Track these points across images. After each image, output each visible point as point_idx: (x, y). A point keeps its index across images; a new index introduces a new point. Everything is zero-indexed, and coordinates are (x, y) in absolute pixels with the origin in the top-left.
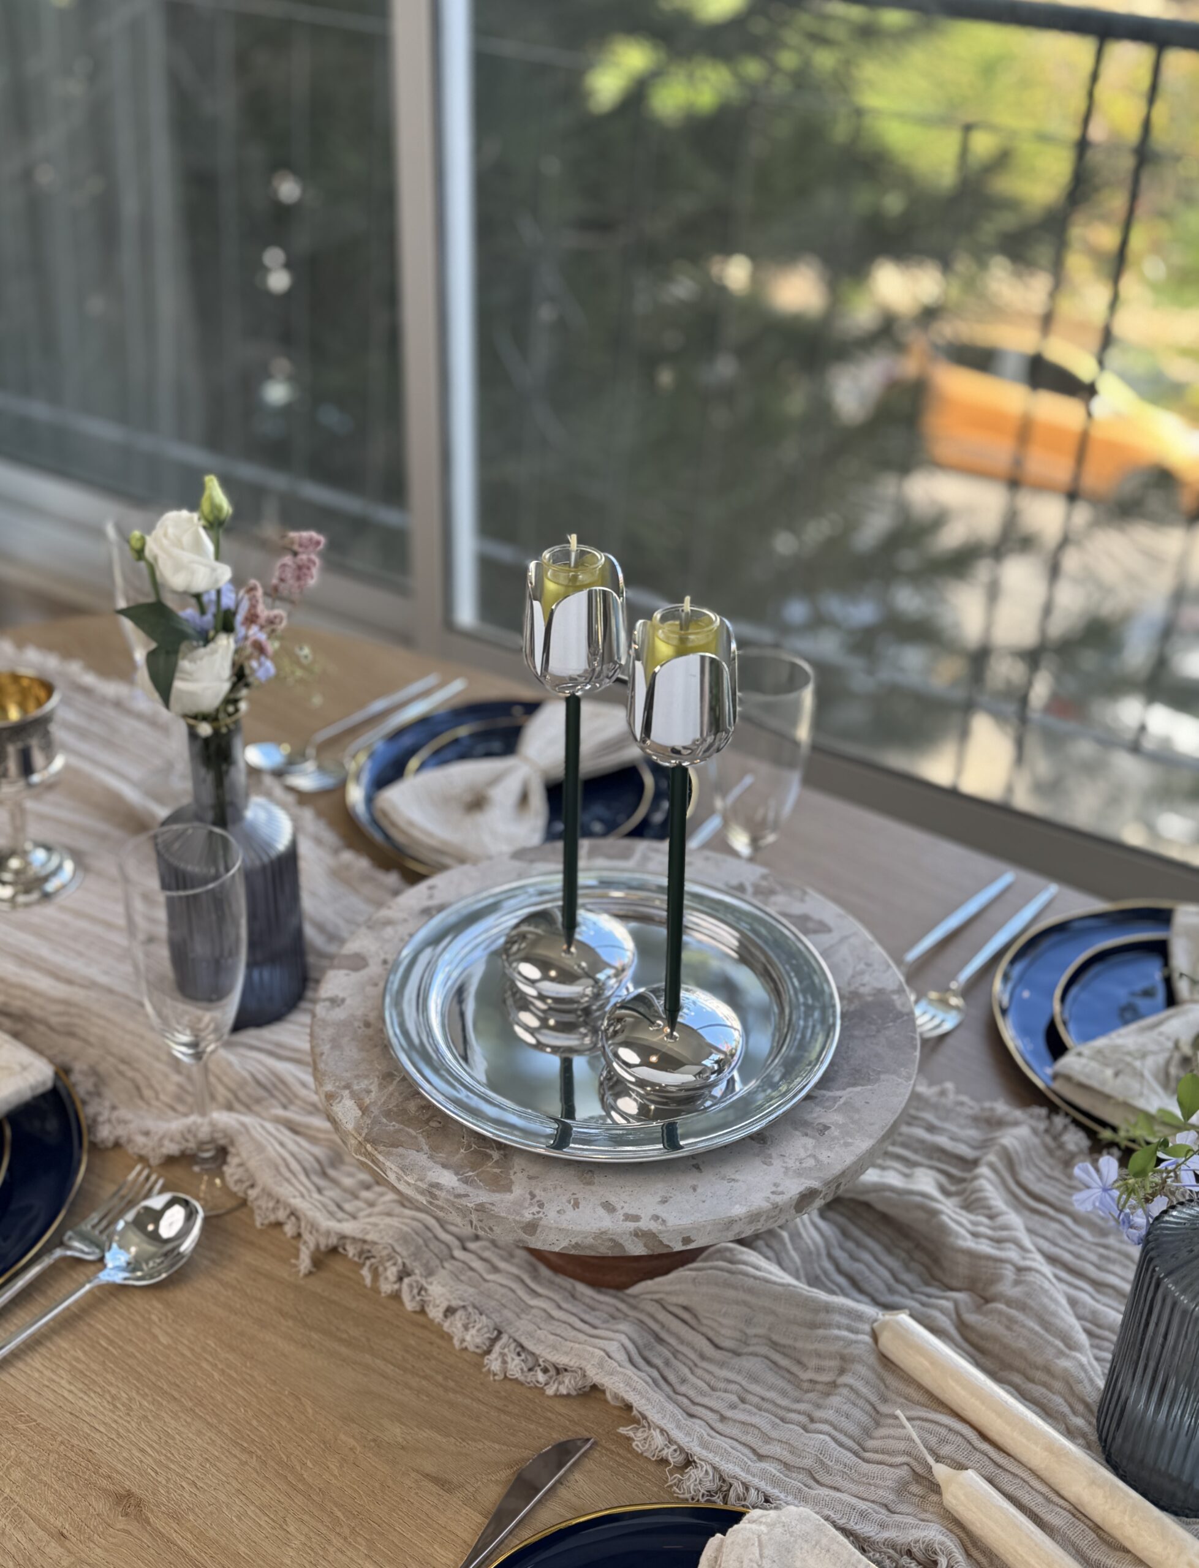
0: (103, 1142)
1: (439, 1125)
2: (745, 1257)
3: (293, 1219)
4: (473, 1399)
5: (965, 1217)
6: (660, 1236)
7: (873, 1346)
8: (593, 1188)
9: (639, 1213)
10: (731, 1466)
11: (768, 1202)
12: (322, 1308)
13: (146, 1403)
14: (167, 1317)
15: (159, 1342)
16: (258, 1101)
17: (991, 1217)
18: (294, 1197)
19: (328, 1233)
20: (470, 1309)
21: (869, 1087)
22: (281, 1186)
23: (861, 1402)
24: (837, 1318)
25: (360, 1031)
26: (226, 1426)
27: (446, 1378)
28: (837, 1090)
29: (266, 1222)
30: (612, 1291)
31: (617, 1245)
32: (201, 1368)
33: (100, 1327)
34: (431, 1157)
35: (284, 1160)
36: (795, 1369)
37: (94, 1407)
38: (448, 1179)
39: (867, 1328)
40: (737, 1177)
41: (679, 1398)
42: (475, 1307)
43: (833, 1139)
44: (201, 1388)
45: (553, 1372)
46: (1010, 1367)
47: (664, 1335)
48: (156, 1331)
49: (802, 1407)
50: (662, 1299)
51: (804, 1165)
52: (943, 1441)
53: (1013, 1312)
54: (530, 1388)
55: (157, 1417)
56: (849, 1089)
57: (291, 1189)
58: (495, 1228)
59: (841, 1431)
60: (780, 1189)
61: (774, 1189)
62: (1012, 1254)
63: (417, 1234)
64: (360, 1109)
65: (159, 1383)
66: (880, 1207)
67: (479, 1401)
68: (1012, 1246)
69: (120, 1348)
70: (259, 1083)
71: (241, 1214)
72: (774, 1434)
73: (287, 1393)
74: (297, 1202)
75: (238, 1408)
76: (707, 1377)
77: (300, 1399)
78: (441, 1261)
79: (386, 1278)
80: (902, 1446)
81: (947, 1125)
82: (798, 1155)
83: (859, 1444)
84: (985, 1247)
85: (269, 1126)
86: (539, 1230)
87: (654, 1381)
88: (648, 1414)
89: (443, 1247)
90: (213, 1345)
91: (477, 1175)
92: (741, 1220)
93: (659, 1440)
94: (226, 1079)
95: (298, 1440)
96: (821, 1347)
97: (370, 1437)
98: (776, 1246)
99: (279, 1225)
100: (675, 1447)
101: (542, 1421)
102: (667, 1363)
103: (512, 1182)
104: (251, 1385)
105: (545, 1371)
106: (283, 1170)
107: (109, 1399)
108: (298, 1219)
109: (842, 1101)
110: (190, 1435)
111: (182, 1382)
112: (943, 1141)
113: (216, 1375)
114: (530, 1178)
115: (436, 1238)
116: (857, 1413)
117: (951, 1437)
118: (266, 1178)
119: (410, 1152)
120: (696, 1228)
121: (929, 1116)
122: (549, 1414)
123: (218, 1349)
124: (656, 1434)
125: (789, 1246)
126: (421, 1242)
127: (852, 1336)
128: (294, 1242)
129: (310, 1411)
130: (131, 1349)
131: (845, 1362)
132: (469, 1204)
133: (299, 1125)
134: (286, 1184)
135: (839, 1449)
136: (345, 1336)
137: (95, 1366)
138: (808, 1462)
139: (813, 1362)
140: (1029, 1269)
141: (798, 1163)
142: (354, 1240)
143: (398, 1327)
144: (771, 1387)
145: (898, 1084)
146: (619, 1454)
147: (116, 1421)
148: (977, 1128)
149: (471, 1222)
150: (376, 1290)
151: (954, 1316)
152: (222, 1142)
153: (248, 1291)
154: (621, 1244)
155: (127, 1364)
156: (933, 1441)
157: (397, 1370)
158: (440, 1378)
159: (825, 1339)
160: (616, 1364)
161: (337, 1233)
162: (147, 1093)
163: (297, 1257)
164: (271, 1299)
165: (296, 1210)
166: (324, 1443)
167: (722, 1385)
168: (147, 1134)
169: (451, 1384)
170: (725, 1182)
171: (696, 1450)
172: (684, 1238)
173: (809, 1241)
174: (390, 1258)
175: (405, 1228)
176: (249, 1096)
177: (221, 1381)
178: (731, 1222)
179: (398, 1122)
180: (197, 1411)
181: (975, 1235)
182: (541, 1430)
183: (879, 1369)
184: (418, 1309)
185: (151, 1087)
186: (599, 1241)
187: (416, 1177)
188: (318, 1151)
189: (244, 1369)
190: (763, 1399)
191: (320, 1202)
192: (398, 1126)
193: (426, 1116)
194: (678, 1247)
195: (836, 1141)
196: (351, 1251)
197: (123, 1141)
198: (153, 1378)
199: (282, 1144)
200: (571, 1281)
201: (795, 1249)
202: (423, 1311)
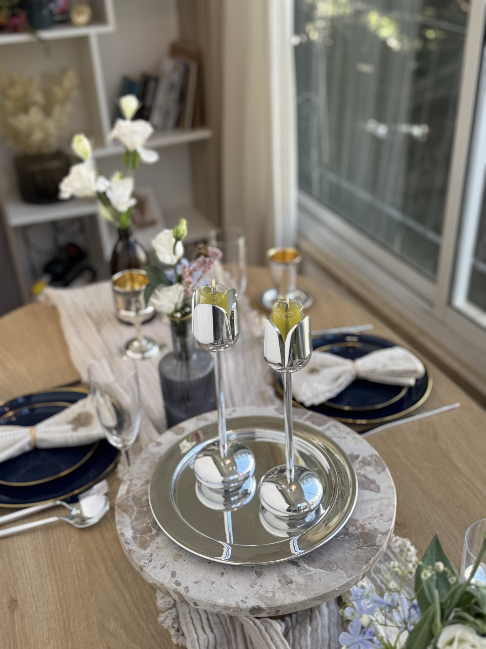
1: (146, 510)
6: (184, 597)
8: (176, 563)
9: (182, 582)
13: (46, 570)
14: (77, 541)
15: (67, 550)
26: (62, 592)
27: (145, 613)
32: (72, 567)
33: (55, 535)
34: (132, 522)
37: (31, 564)
38: (129, 534)
40: (234, 586)
44: (66, 574)
48: (70, 545)
55: (45, 577)
56: (318, 569)
58: (132, 562)
60: (246, 600)
64: (127, 491)
65: (56, 566)
69: (55, 546)
73: (90, 590)
75: (71, 587)
77: (92, 595)
82: (268, 589)
86: (145, 571)
90: (82, 560)
91: (140, 537)
95: (79, 610)
97: (102, 622)
103: (149, 546)
104: (82, 581)
107: (37, 563)
110: (50, 589)
111: (63, 569)
114: (157, 547)
119: (127, 517)
129: (92, 601)
130: (57, 548)
132: (127, 548)
137: (42, 549)
141: (264, 592)
147: (33, 572)
154: (169, 592)
155: (52, 553)
157: (131, 601)
166: (87, 616)
172: (194, 602)
177: (74, 574)
178: (214, 606)
179: (134, 502)
180: (59, 581)
186: (162, 587)
189: (85, 574)
193: (145, 505)
195: (290, 590)
198: (55, 562)
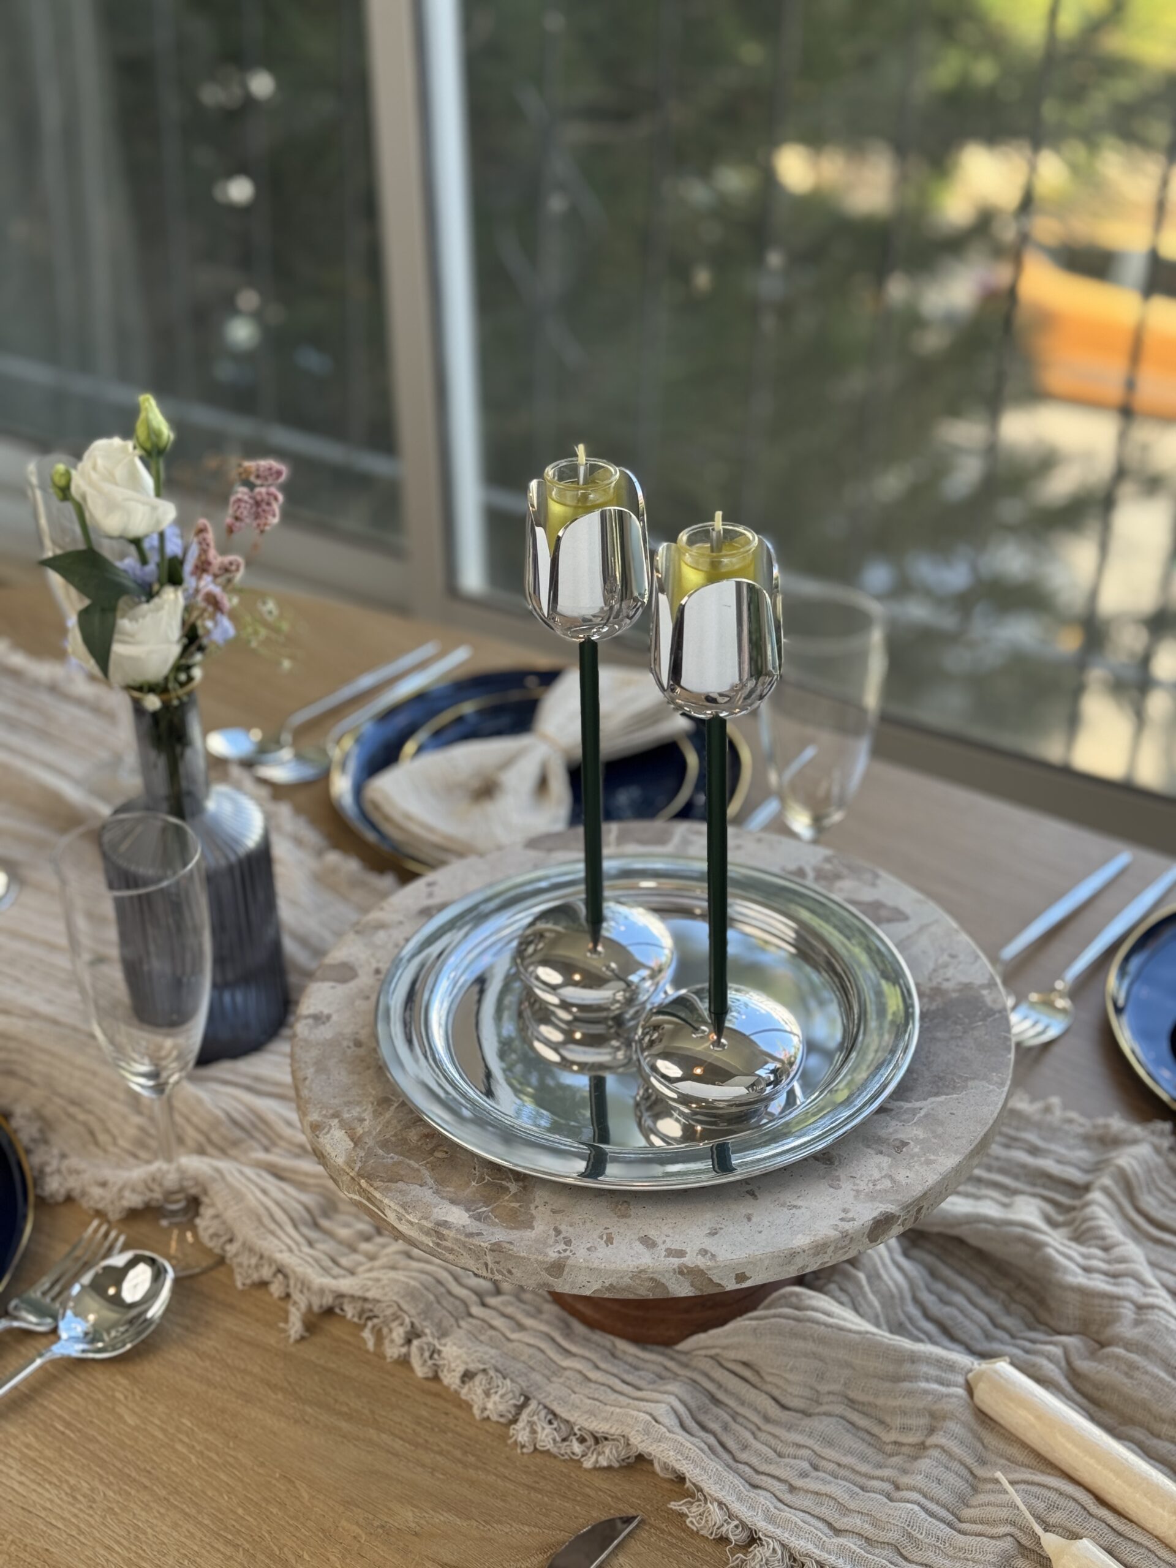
0: (52, 1196)
1: (446, 1156)
2: (814, 1303)
3: (280, 1276)
4: (497, 1476)
5: (1075, 1250)
6: (709, 1273)
7: (969, 1400)
8: (629, 1221)
9: (683, 1247)
10: (802, 1543)
11: (836, 1230)
12: (316, 1378)
13: (111, 1494)
14: (133, 1394)
15: (125, 1423)
16: (235, 1143)
17: (1106, 1249)
18: (281, 1251)
19: (322, 1292)
20: (492, 1373)
21: (955, 1096)
22: (265, 1239)
23: (955, 1465)
24: (924, 1369)
25: (349, 1052)
26: (206, 1517)
27: (465, 1453)
28: (917, 1100)
29: (248, 1281)
30: (661, 1349)
31: (658, 1284)
32: (175, 1451)
33: (54, 1408)
34: (437, 1192)
35: (267, 1209)
36: (876, 1430)
37: (51, 1501)
38: (457, 1216)
39: (961, 1380)
40: (799, 1203)
41: (741, 1466)
42: (497, 1370)
43: (912, 1157)
44: (175, 1473)
45: (590, 1441)
46: (1130, 1421)
47: (720, 1395)
48: (121, 1410)
49: (886, 1473)
50: (717, 1355)
51: (878, 1187)
52: (1052, 1507)
53: (1134, 1357)
54: (564, 1461)
55: (125, 1509)
56: (933, 1099)
57: (276, 1241)
58: (514, 1271)
59: (932, 1499)
60: (850, 1215)
61: (843, 1215)
62: (1131, 1289)
63: (427, 1289)
64: (352, 1140)
65: (126, 1470)
66: (974, 1241)
67: (506, 1477)
68: (1130, 1281)
69: (79, 1431)
70: (235, 1122)
71: (220, 1274)
72: (852, 1505)
73: (277, 1475)
74: (284, 1258)
75: (221, 1495)
76: (773, 1442)
77: (293, 1482)
78: (457, 1320)
79: (392, 1341)
80: (1004, 1513)
81: (1053, 1147)
82: (871, 1176)
83: (953, 1514)
84: (1099, 1283)
85: (249, 1172)
86: (567, 1270)
87: (710, 1447)
88: (703, 1485)
89: (457, 1303)
90: (189, 1424)
91: (492, 1211)
92: (804, 1251)
93: (717, 1515)
94: (195, 1119)
95: (292, 1529)
96: (907, 1403)
97: (376, 1523)
98: (851, 1288)
99: (264, 1284)
100: (736, 1522)
101: (579, 1498)
102: (726, 1427)
103: (533, 1217)
104: (236, 1468)
105: (582, 1440)
106: (267, 1220)
107: (69, 1491)
108: (286, 1276)
109: (922, 1113)
110: (165, 1528)
111: (153, 1468)
112: (1048, 1164)
113: (193, 1458)
114: (554, 1212)
115: (450, 1293)
116: (951, 1478)
117: (1061, 1501)
118: (246, 1231)
119: (412, 1187)
120: (751, 1263)
121: (1032, 1137)
122: (588, 1490)
123: (196, 1429)
124: (714, 1508)
125: (867, 1288)
126: (431, 1297)
127: (943, 1389)
128: (282, 1304)
129: (306, 1495)
130: (92, 1432)
131: (935, 1419)
132: (482, 1244)
133: (285, 1169)
134: (271, 1238)
135: (930, 1519)
136: (345, 1409)
137: (48, 1453)
138: (893, 1536)
139: (898, 1421)
140: (1152, 1307)
141: (871, 1185)
142: (353, 1298)
143: (407, 1396)
144: (850, 1452)
145: (989, 1092)
146: (670, 1534)
147: (76, 1516)
148: (1089, 1148)
149: (486, 1265)
150: (382, 1356)
151: (1063, 1363)
152: (194, 1191)
153: (229, 1361)
154: (663, 1284)
155: (88, 1450)
156: (1041, 1506)
157: (407, 1445)
158: (458, 1454)
159: (910, 1393)
160: (665, 1430)
161: (332, 1291)
162: (102, 1138)
163: (286, 1320)
164: (256, 1370)
165: (283, 1266)
166: (323, 1531)
167: (791, 1450)
168: (104, 1184)
169: (472, 1459)
170: (785, 1209)
171: (761, 1524)
172: (737, 1275)
173: (891, 1283)
174: (396, 1317)
175: (412, 1283)
176: (224, 1138)
177: (200, 1465)
178: (793, 1255)
179: (396, 1153)
180: (172, 1500)
181: (1087, 1270)
182: (578, 1508)
183: (976, 1427)
184: (430, 1375)
185: (107, 1131)
186: (638, 1282)
187: (419, 1215)
188: (305, 1198)
189: (226, 1450)
190: (839, 1465)
191: (311, 1256)
192: (397, 1158)
193: (430, 1146)
194: (731, 1285)
195: (916, 1159)
196: (350, 1311)
197: (76, 1194)
198: (119, 1465)
199: (265, 1192)
200: (612, 1337)
201: (875, 1293)
202: (436, 1378)
